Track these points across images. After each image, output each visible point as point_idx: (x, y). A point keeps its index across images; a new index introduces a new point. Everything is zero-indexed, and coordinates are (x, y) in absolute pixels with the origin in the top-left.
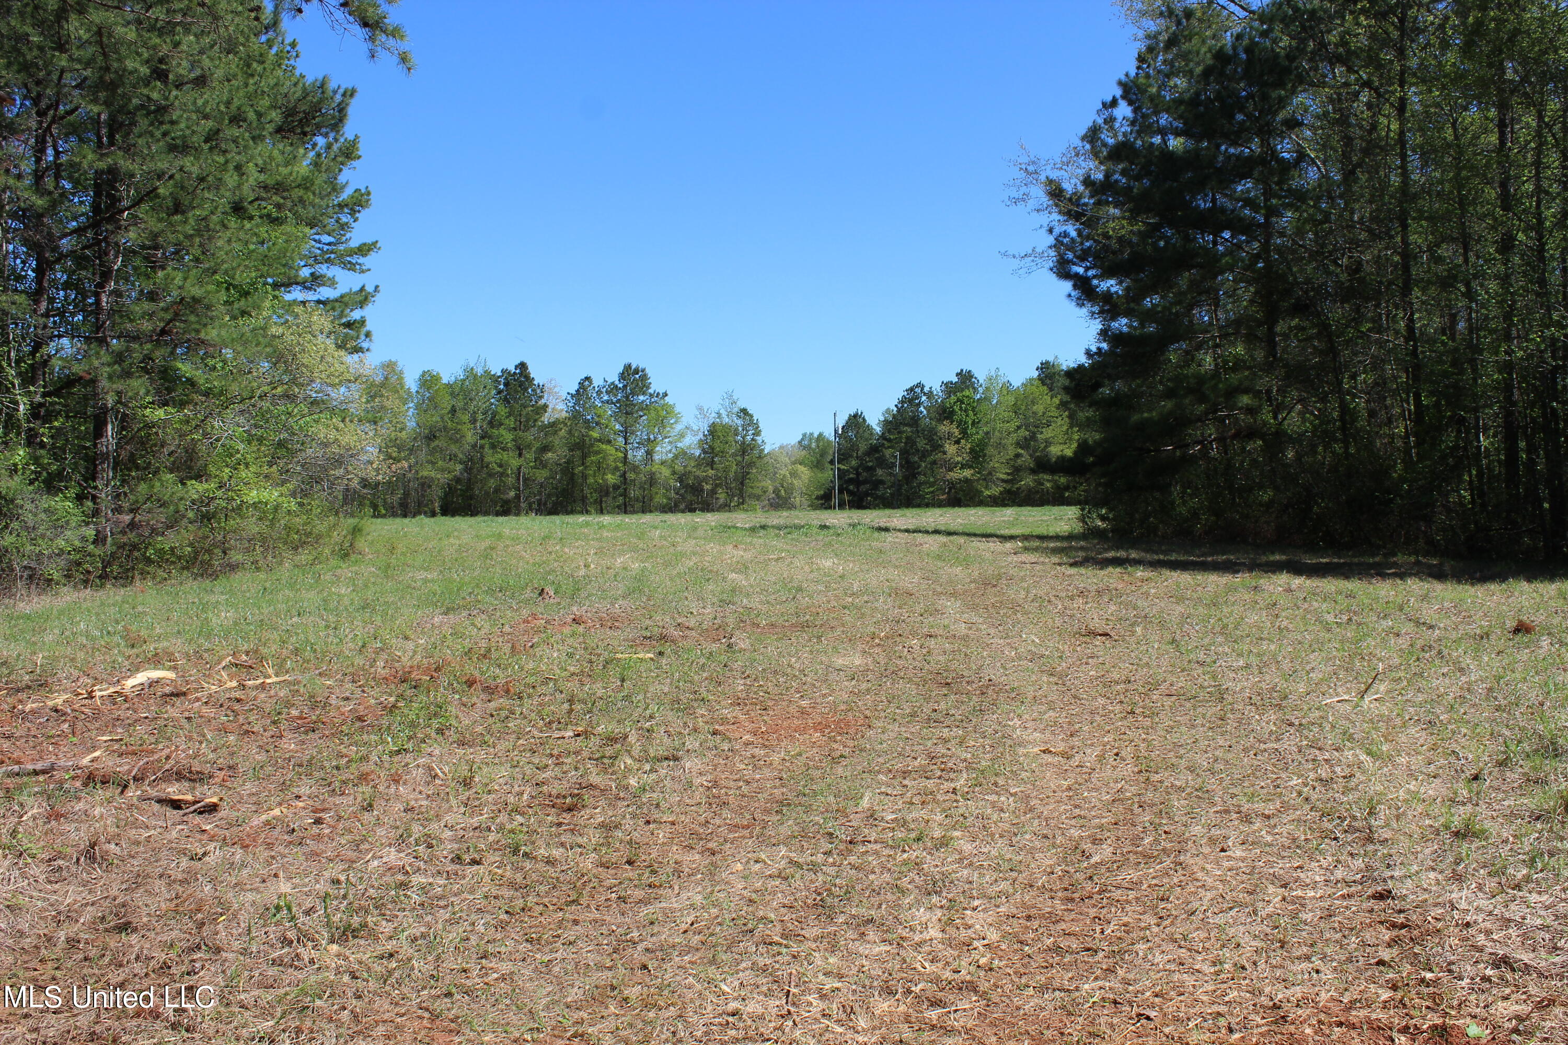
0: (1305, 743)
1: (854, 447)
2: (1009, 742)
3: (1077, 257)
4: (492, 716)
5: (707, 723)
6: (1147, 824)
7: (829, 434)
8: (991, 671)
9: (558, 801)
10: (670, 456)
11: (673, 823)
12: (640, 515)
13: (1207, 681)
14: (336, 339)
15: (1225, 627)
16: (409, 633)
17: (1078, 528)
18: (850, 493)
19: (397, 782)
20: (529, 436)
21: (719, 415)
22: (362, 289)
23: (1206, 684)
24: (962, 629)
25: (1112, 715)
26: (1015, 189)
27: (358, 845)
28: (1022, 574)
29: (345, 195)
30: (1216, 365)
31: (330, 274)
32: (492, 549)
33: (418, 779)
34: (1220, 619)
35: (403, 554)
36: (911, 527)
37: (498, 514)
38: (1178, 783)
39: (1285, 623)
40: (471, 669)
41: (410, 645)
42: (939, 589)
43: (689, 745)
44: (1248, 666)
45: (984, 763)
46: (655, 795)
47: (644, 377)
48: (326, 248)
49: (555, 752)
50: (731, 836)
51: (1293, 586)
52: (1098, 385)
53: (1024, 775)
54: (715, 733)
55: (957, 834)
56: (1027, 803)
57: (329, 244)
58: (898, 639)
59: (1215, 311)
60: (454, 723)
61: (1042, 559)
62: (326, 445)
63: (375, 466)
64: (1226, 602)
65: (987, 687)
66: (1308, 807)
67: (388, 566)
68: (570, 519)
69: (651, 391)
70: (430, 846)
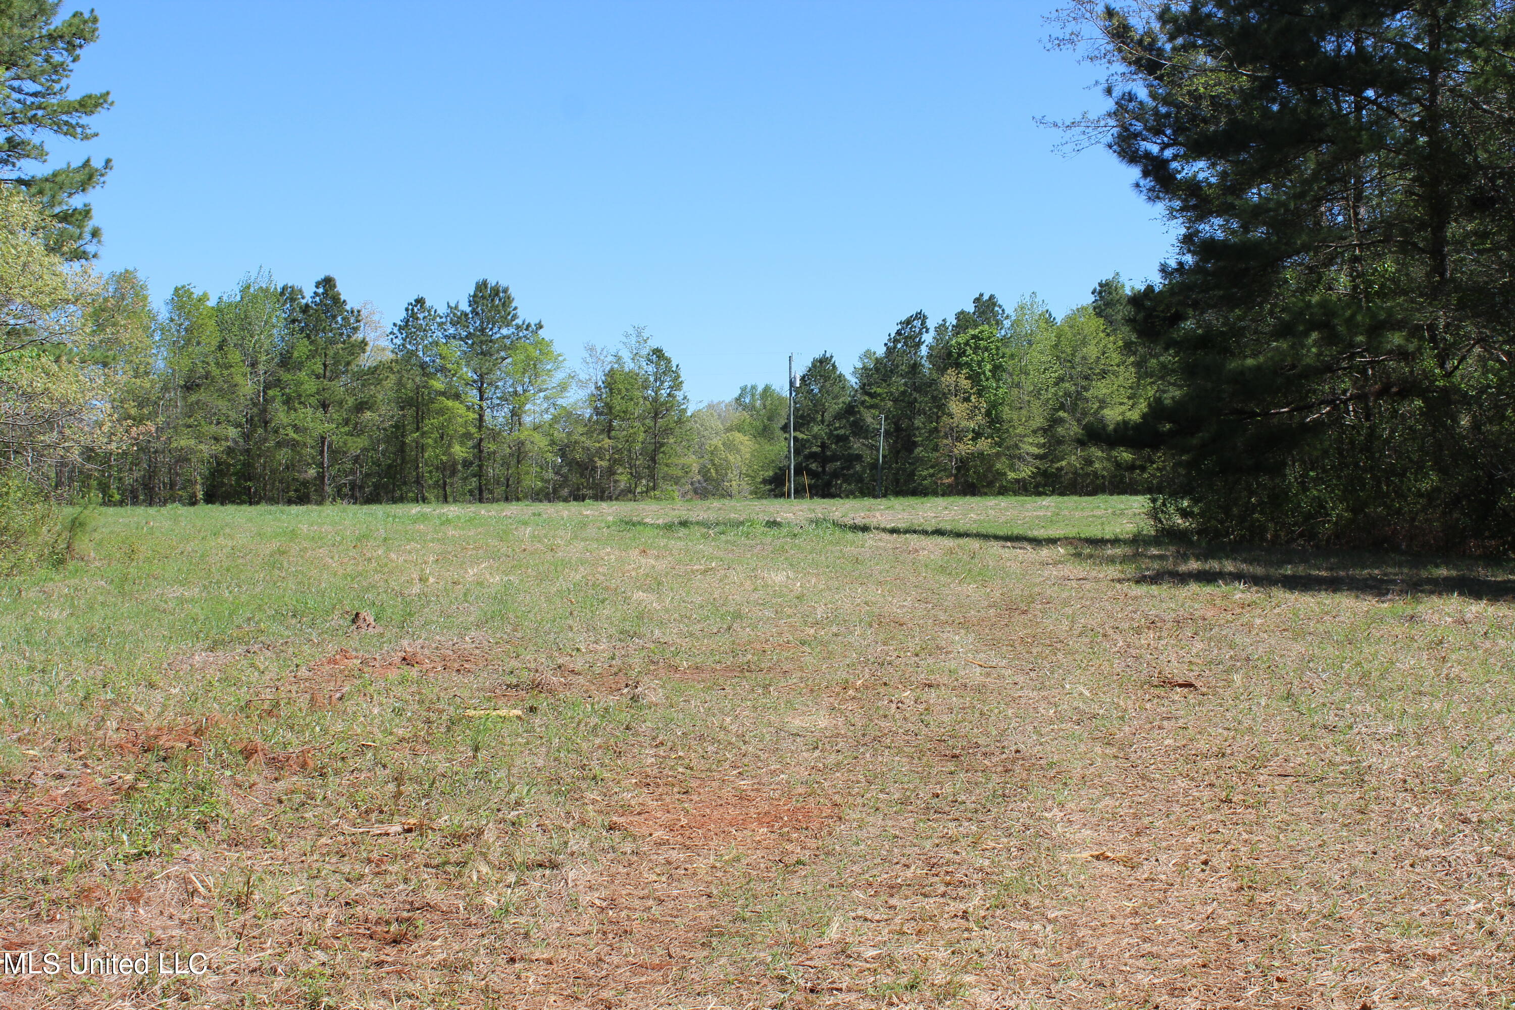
0: (1487, 848)
1: (818, 406)
2: (1046, 843)
3: (1149, 130)
4: (280, 801)
5: (600, 812)
6: (1251, 968)
7: (782, 387)
8: (1021, 739)
9: (379, 929)
10: (547, 417)
11: (549, 962)
12: (502, 505)
13: (1340, 755)
14: (47, 238)
15: (1366, 675)
16: (156, 678)
17: (1148, 528)
18: (812, 474)
19: (134, 901)
20: (339, 387)
21: (618, 359)
22: (87, 163)
23: (1338, 759)
24: (976, 675)
25: (1198, 805)
26: (1059, 25)
27: (74, 998)
28: (1065, 595)
29: (58, 21)
30: (1355, 288)
31: (36, 140)
32: (283, 553)
33: (168, 896)
34: (1358, 664)
35: (148, 560)
36: (901, 525)
37: (290, 502)
38: (1297, 907)
39: (1456, 670)
40: (248, 732)
41: (158, 696)
42: (943, 617)
43: (573, 846)
44: (1400, 734)
45: (1008, 874)
46: (522, 920)
47: (507, 301)
48: (30, 100)
49: (375, 856)
50: (636, 980)
51: (1469, 616)
52: (1179, 317)
53: (1068, 892)
54: (612, 828)
55: (969, 978)
56: (1073, 934)
57: (35, 94)
58: (882, 690)
59: (1355, 207)
60: (223, 812)
61: (1094, 574)
62: (29, 397)
63: (106, 429)
64: (1367, 638)
65: (1014, 761)
66: (1494, 945)
67: (125, 578)
68: (398, 509)
69: (519, 321)
70: (185, 998)
